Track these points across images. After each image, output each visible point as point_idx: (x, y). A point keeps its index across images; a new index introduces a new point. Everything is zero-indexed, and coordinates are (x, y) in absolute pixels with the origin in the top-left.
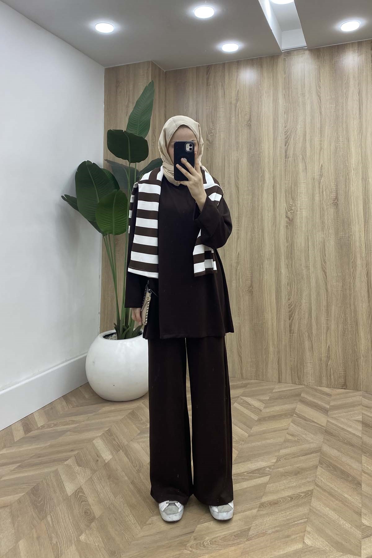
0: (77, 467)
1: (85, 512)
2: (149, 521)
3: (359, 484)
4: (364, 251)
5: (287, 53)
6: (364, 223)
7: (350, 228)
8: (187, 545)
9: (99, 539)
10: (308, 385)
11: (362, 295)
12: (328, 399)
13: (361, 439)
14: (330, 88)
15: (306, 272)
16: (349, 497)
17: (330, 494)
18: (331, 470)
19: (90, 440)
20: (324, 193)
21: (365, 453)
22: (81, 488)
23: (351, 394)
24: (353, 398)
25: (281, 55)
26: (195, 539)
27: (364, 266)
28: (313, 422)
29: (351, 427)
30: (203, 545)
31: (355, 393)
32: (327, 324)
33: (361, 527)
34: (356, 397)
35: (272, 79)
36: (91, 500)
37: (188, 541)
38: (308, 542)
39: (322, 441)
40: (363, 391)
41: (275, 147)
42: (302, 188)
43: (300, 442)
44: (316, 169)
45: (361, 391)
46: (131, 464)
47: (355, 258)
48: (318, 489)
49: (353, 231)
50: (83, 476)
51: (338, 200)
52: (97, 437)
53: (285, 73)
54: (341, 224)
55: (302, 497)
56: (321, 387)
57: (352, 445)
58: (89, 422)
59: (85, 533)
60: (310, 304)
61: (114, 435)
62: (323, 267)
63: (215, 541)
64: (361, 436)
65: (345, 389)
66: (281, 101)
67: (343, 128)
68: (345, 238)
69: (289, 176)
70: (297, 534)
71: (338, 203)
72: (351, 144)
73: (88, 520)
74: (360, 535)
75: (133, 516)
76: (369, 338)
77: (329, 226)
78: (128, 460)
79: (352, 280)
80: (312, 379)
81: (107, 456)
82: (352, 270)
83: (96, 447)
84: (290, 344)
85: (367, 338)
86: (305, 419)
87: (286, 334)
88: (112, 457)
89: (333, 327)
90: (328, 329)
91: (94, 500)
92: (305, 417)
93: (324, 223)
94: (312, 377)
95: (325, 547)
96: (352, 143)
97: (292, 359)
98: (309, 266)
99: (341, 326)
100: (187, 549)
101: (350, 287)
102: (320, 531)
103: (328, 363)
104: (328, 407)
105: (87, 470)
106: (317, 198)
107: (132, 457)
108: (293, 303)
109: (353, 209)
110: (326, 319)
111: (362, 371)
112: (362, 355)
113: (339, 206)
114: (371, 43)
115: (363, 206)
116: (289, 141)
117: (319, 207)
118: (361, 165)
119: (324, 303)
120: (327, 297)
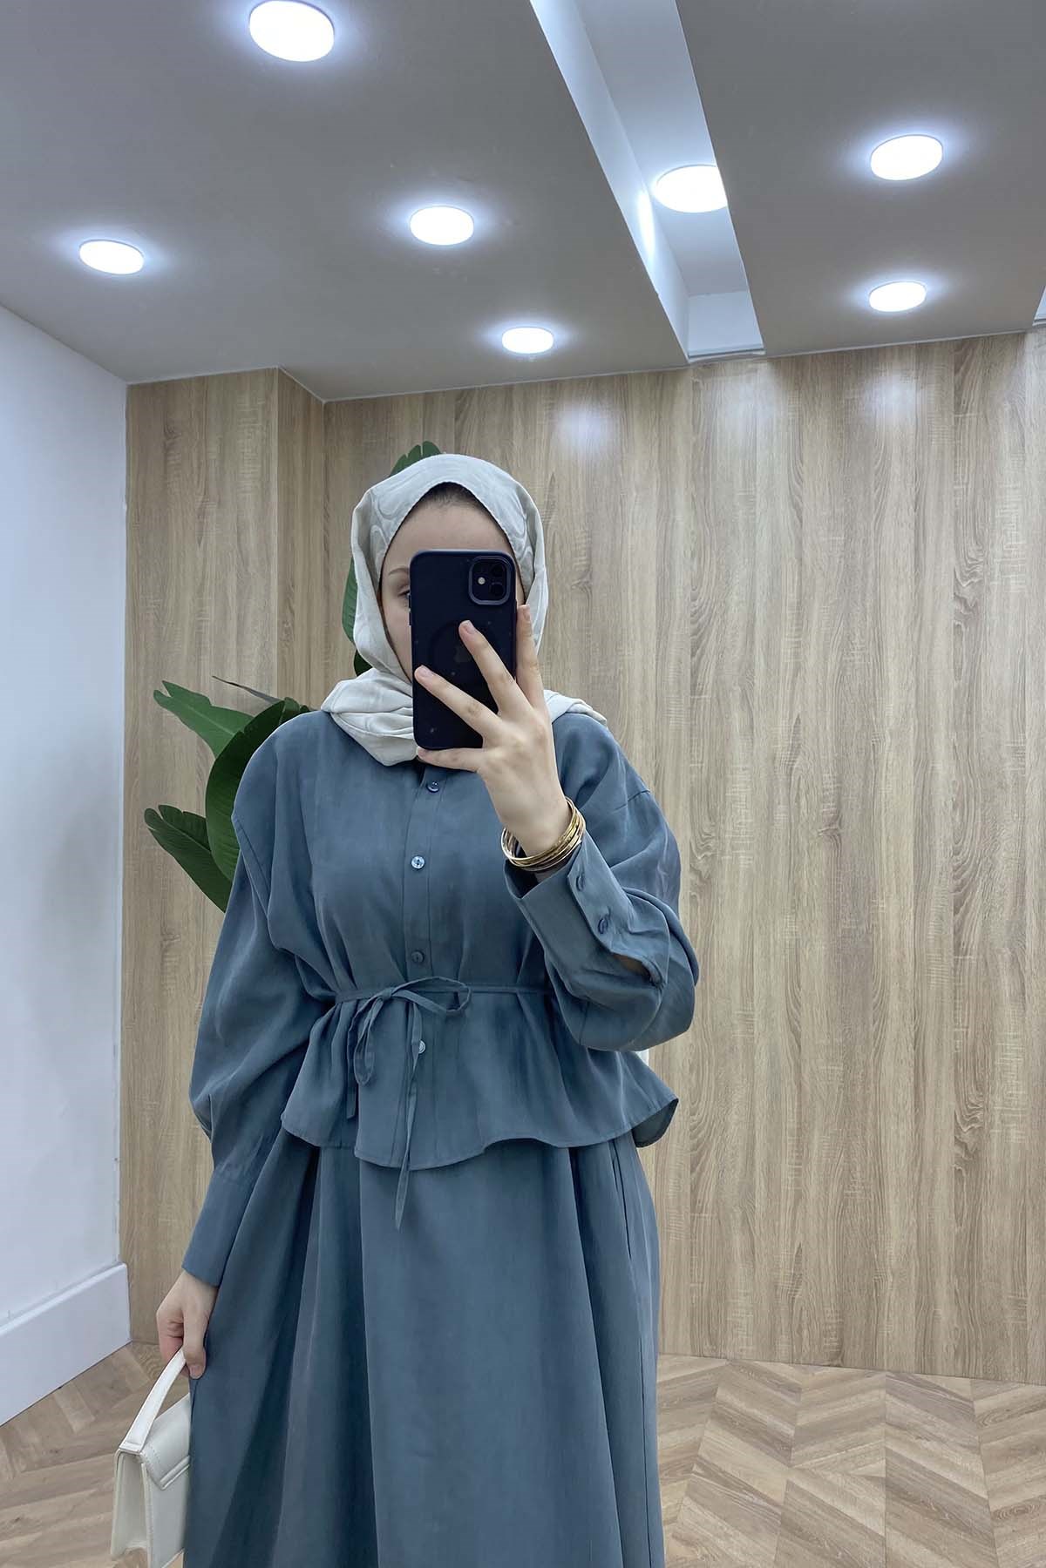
4: (910, 975)
5: (704, 366)
6: (915, 893)
7: (873, 906)
10: (738, 1358)
11: (900, 1101)
12: (794, 1403)
14: (829, 484)
15: (744, 1034)
20: (803, 801)
23: (857, 1383)
24: (859, 1397)
25: (686, 370)
27: (909, 1017)
28: (749, 1489)
29: (853, 1500)
31: (867, 1378)
32: (798, 1183)
34: (872, 1394)
35: (656, 444)
40: (889, 1371)
41: (662, 658)
42: (738, 785)
44: (780, 729)
45: (882, 1370)
47: (881, 995)
49: (880, 916)
51: (840, 824)
53: (696, 428)
54: (847, 896)
56: (774, 1361)
60: (751, 1127)
62: (789, 1016)
65: (838, 1366)
66: (682, 518)
67: (866, 609)
68: (858, 934)
69: (703, 748)
71: (841, 831)
72: (887, 657)
76: (911, 1224)
77: (813, 900)
79: (871, 1058)
82: (872, 1029)
84: (692, 1243)
85: (906, 1221)
86: (726, 1481)
87: (680, 1213)
89: (813, 1191)
90: (799, 1197)
93: (800, 889)
94: (747, 1335)
96: (891, 654)
97: (697, 1285)
98: (752, 1017)
99: (834, 1188)
101: (865, 1076)
103: (794, 1295)
104: (792, 1432)
106: (781, 815)
108: (704, 1125)
109: (883, 849)
110: (796, 1170)
111: (888, 1317)
112: (889, 1271)
113: (842, 840)
114: (956, 351)
115: (915, 842)
116: (704, 641)
117: (786, 844)
118: (912, 722)
119: (791, 1123)
120: (800, 1106)
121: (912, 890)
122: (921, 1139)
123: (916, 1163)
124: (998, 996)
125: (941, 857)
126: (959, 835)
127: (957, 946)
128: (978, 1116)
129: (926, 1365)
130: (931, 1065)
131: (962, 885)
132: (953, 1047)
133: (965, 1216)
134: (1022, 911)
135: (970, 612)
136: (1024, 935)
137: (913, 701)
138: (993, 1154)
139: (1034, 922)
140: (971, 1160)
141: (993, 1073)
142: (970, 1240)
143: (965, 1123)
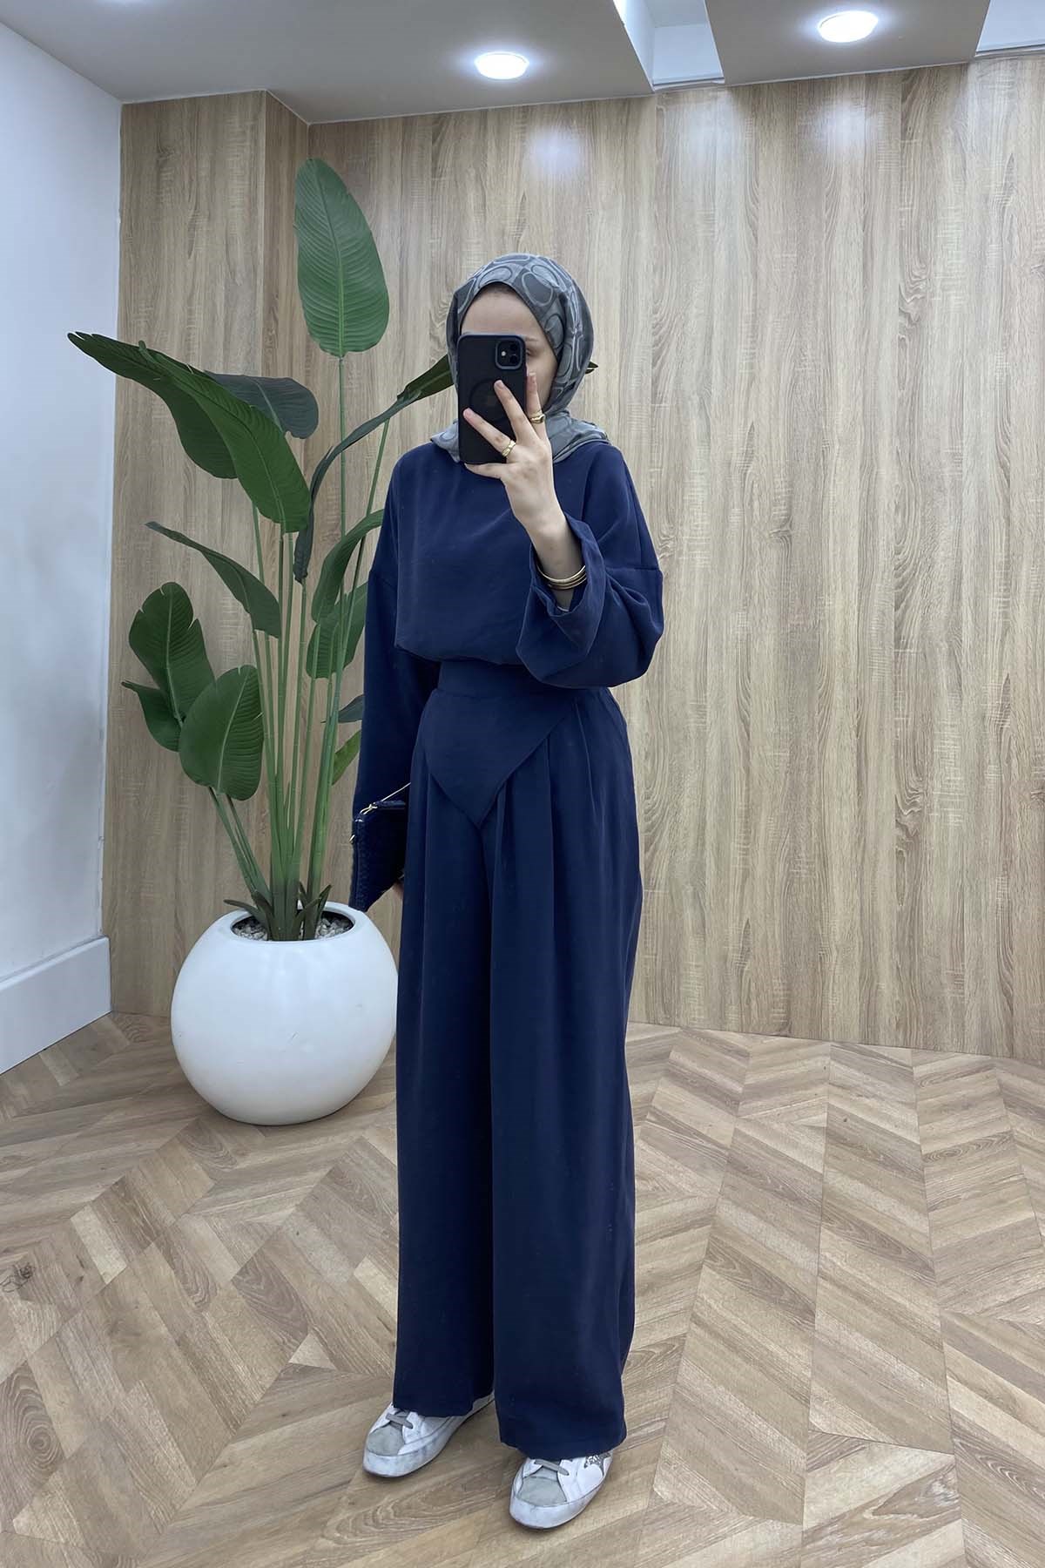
0: (20, 1303)
1: (36, 1443)
2: (224, 1457)
3: (808, 1312)
4: (854, 666)
5: (668, 94)
6: (859, 590)
7: (819, 603)
8: (328, 1524)
9: (71, 1522)
10: (690, 1026)
11: (843, 784)
12: (742, 1065)
13: (821, 1180)
14: (783, 205)
15: (695, 722)
16: (781, 1352)
17: (732, 1346)
18: (738, 1274)
19: (65, 1215)
20: (756, 505)
21: (829, 1220)
22: (25, 1367)
23: (801, 1051)
24: (806, 1062)
25: (650, 97)
26: (353, 1504)
27: (852, 706)
28: (700, 1135)
29: (795, 1146)
30: (374, 1521)
31: (813, 1048)
32: (745, 861)
33: (806, 1435)
34: (816, 1059)
35: (622, 167)
36: (54, 1399)
37: (333, 1512)
38: (663, 1490)
39: (719, 1190)
40: (833, 1041)
41: (625, 368)
42: (695, 490)
43: (658, 1196)
44: (736, 435)
45: (828, 1041)
46: (181, 1286)
47: (827, 686)
48: (699, 1331)
49: (826, 612)
50: (34, 1330)
52: (82, 1206)
53: (659, 151)
54: (797, 593)
55: (656, 1359)
56: (724, 1030)
57: (796, 1199)
58: (62, 1160)
59: (31, 1507)
60: (703, 809)
61: (135, 1197)
62: (741, 707)
63: (409, 1507)
64: (820, 1171)
65: (786, 1036)
66: (646, 235)
67: (817, 323)
68: (805, 629)
69: (663, 454)
70: (636, 1469)
71: (792, 533)
72: (837, 368)
73: (43, 1466)
74: (803, 1461)
75: (175, 1445)
76: (854, 902)
77: (763, 597)
78: (173, 1275)
79: (816, 746)
80: (699, 1010)
81: (110, 1263)
82: (817, 718)
83: (79, 1238)
85: (850, 899)
86: (677, 1128)
88: (126, 1266)
89: (759, 871)
90: (746, 874)
91: (63, 1403)
92: (676, 1120)
93: (752, 587)
94: (699, 1005)
95: (708, 1503)
96: (840, 365)
97: (652, 959)
98: (705, 707)
99: (780, 869)
100: (326, 1535)
101: (810, 761)
102: (698, 1458)
103: (743, 967)
104: (740, 1089)
105: (46, 1311)
106: (735, 518)
107: (186, 1264)
108: (658, 808)
109: (831, 549)
110: (744, 850)
111: (833, 990)
112: (834, 947)
113: (793, 540)
114: (903, 80)
115: (860, 543)
116: (664, 352)
117: (740, 544)
118: (860, 429)
119: (739, 804)
120: (748, 790)
121: (856, 588)
122: (864, 822)
123: (859, 843)
124: (936, 687)
125: (883, 558)
126: (901, 535)
127: (898, 640)
128: (917, 800)
129: (870, 1035)
130: (873, 752)
131: (903, 583)
132: (894, 735)
133: (906, 895)
134: (959, 607)
135: (914, 325)
136: (960, 629)
137: (860, 409)
138: (932, 838)
139: (970, 617)
140: (911, 842)
141: (932, 759)
142: (911, 919)
143: (906, 808)
